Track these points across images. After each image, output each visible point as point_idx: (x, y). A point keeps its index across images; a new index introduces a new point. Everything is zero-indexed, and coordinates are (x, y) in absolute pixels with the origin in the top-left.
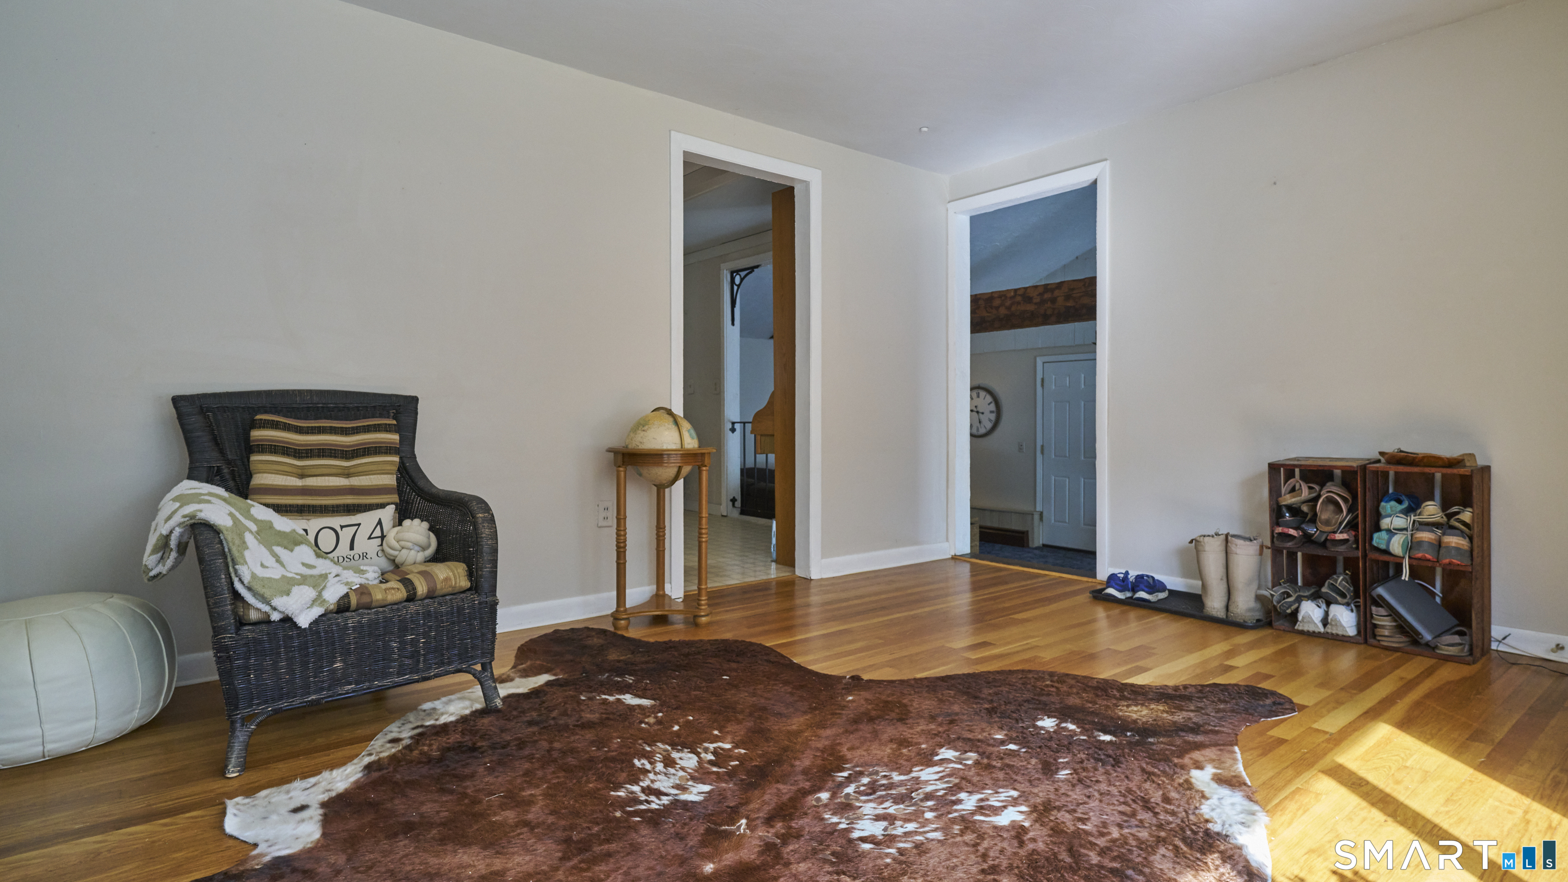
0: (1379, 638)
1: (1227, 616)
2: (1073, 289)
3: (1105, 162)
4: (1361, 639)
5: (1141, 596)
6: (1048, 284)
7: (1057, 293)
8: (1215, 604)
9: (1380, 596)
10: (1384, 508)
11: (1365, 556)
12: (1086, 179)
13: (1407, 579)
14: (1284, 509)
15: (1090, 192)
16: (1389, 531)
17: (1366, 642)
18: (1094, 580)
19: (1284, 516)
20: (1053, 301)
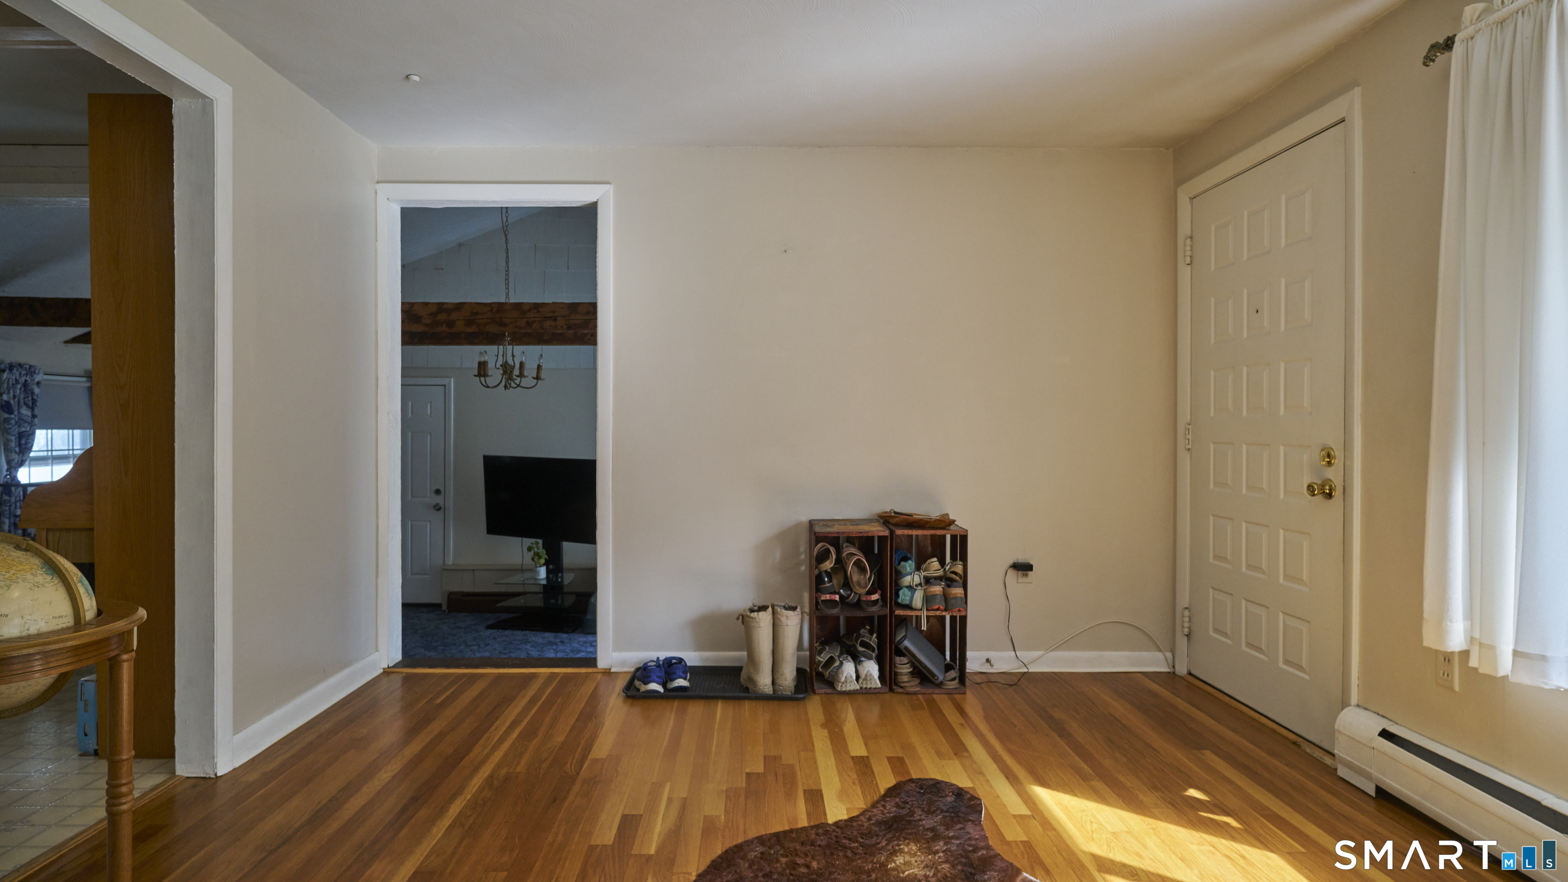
0: (903, 685)
1: (774, 690)
2: (477, 313)
3: (608, 186)
4: (887, 689)
5: (680, 684)
6: (443, 304)
7: (454, 315)
8: (764, 681)
9: (906, 648)
10: (904, 567)
11: (892, 612)
12: (586, 200)
13: (925, 629)
14: (824, 574)
15: (589, 213)
16: (910, 587)
17: (891, 690)
18: (595, 670)
19: (824, 582)
20: (450, 324)
